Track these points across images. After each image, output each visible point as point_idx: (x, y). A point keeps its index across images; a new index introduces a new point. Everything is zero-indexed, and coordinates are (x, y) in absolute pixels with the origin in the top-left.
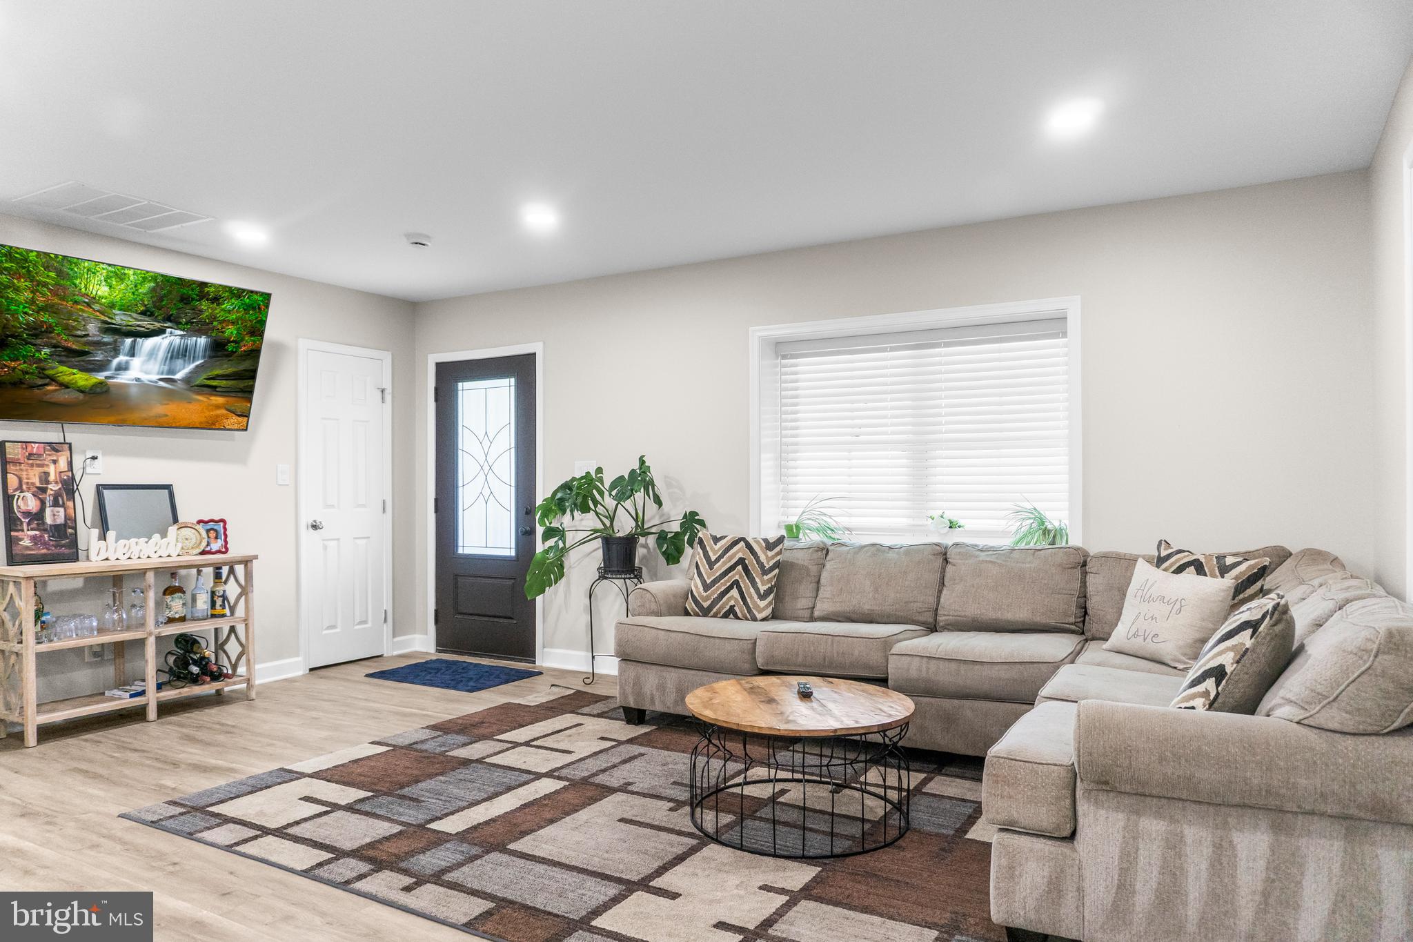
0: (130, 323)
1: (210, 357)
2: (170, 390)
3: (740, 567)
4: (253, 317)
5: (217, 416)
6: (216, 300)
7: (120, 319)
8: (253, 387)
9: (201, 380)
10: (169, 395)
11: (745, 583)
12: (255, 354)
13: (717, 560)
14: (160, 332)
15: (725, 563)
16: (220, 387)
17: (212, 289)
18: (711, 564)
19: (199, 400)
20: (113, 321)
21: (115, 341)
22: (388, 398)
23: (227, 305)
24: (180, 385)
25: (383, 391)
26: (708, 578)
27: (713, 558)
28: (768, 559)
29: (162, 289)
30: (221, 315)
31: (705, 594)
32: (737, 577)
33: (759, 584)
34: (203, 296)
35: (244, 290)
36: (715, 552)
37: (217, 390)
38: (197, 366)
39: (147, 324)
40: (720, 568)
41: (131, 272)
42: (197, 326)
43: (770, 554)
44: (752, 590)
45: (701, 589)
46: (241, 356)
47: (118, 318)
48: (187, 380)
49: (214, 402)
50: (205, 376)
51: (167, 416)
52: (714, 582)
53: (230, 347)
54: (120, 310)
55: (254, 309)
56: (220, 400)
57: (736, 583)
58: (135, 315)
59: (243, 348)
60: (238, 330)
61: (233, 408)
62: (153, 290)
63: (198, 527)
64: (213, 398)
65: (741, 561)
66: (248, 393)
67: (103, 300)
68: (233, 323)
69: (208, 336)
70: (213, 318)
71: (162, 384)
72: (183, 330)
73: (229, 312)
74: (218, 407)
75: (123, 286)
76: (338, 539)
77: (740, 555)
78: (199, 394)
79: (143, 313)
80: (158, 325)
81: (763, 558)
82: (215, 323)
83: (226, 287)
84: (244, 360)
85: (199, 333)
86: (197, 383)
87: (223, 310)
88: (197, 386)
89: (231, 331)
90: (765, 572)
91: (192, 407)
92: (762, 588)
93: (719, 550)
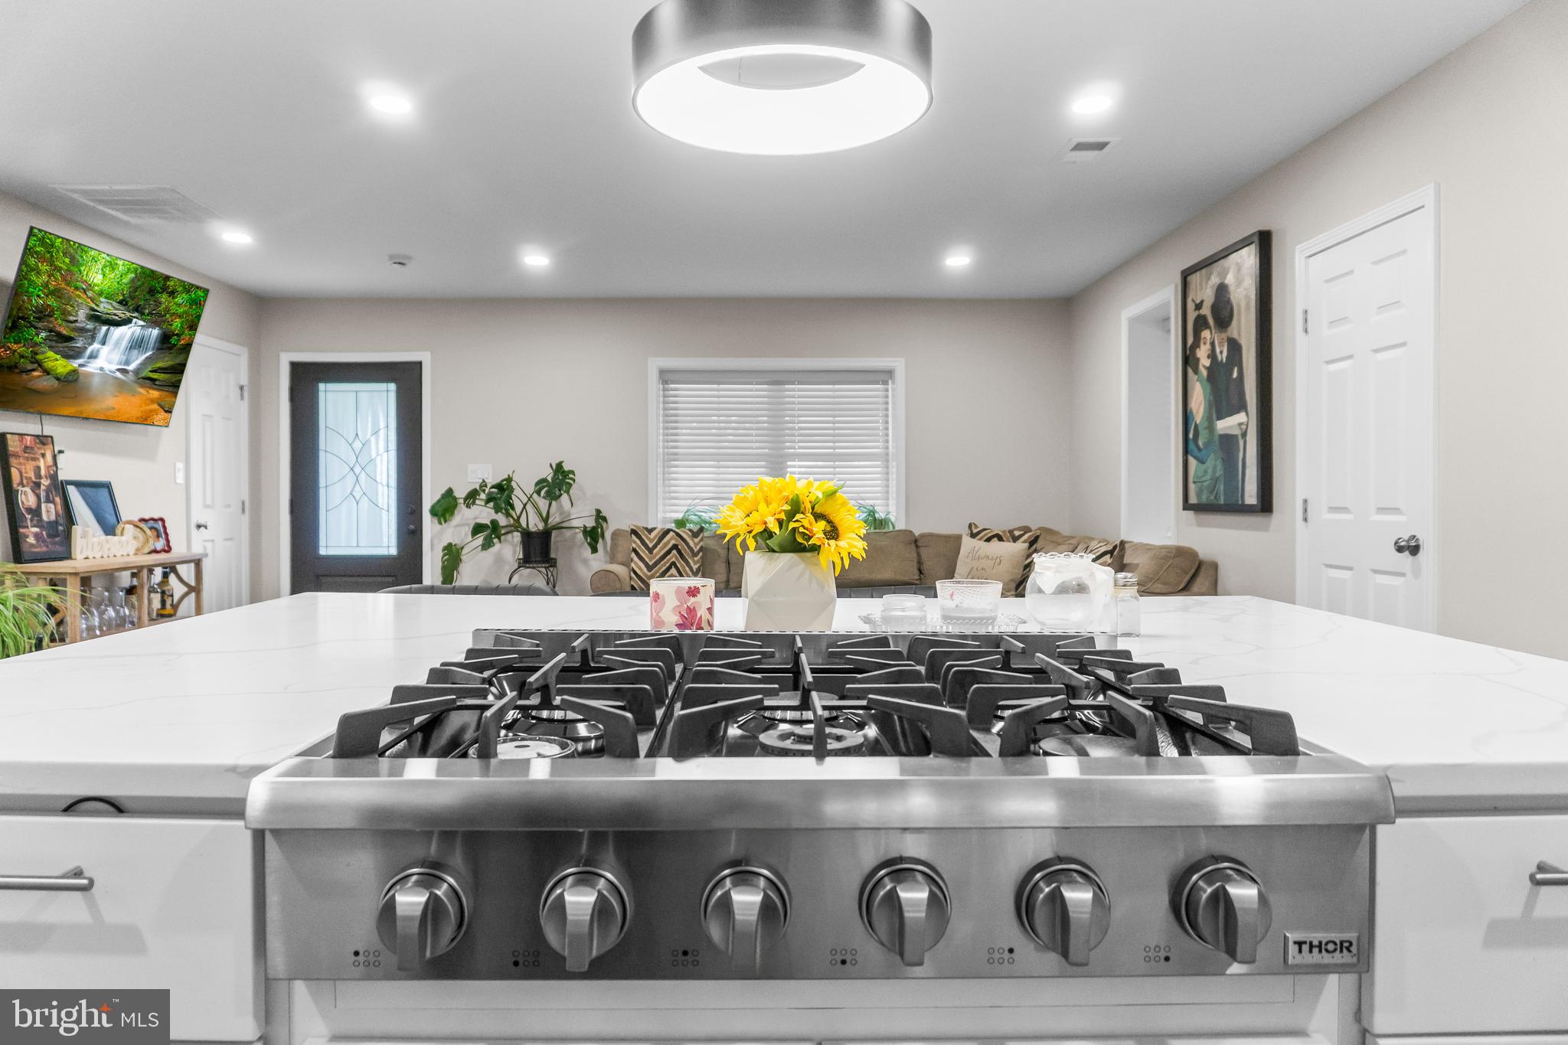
0: (109, 312)
1: (159, 349)
2: (123, 381)
3: (674, 552)
4: (195, 312)
5: (151, 411)
6: (172, 294)
7: (105, 307)
8: (180, 381)
9: (146, 373)
10: (121, 386)
11: (680, 564)
12: (187, 348)
13: (655, 546)
14: (126, 322)
15: (662, 549)
16: (158, 380)
17: (172, 283)
18: (650, 550)
19: (141, 393)
20: (98, 309)
21: (95, 329)
22: (246, 394)
23: (179, 300)
24: (131, 376)
25: (242, 388)
26: (651, 561)
27: (651, 545)
28: (696, 545)
29: (139, 280)
30: (173, 308)
31: (649, 574)
32: (674, 559)
33: (692, 564)
34: (165, 289)
35: (193, 285)
36: (651, 541)
37: (157, 383)
38: (147, 358)
39: (121, 313)
40: (659, 552)
41: (120, 263)
42: (155, 318)
43: (696, 540)
44: (687, 568)
45: (645, 570)
46: (179, 349)
47: (102, 305)
48: (137, 372)
49: (151, 396)
50: (150, 369)
51: (114, 408)
52: (656, 564)
53: (173, 341)
54: (106, 298)
55: (196, 304)
56: (155, 394)
57: (673, 564)
58: (115, 304)
59: (182, 342)
60: (182, 323)
61: (163, 403)
62: (133, 281)
63: (142, 525)
64: (151, 391)
65: (675, 547)
66: (175, 387)
67: (96, 288)
68: (180, 316)
69: (161, 328)
70: (167, 310)
71: (118, 374)
72: (144, 321)
73: (179, 305)
74: (152, 401)
75: (112, 276)
76: (213, 541)
77: (673, 542)
78: (142, 386)
79: (120, 302)
80: (128, 314)
81: (691, 544)
82: (168, 316)
83: (182, 281)
84: (181, 354)
85: (155, 324)
86: (143, 375)
87: (176, 304)
88: (143, 378)
89: (177, 324)
90: (695, 555)
91: (136, 400)
92: (695, 567)
93: (655, 538)
